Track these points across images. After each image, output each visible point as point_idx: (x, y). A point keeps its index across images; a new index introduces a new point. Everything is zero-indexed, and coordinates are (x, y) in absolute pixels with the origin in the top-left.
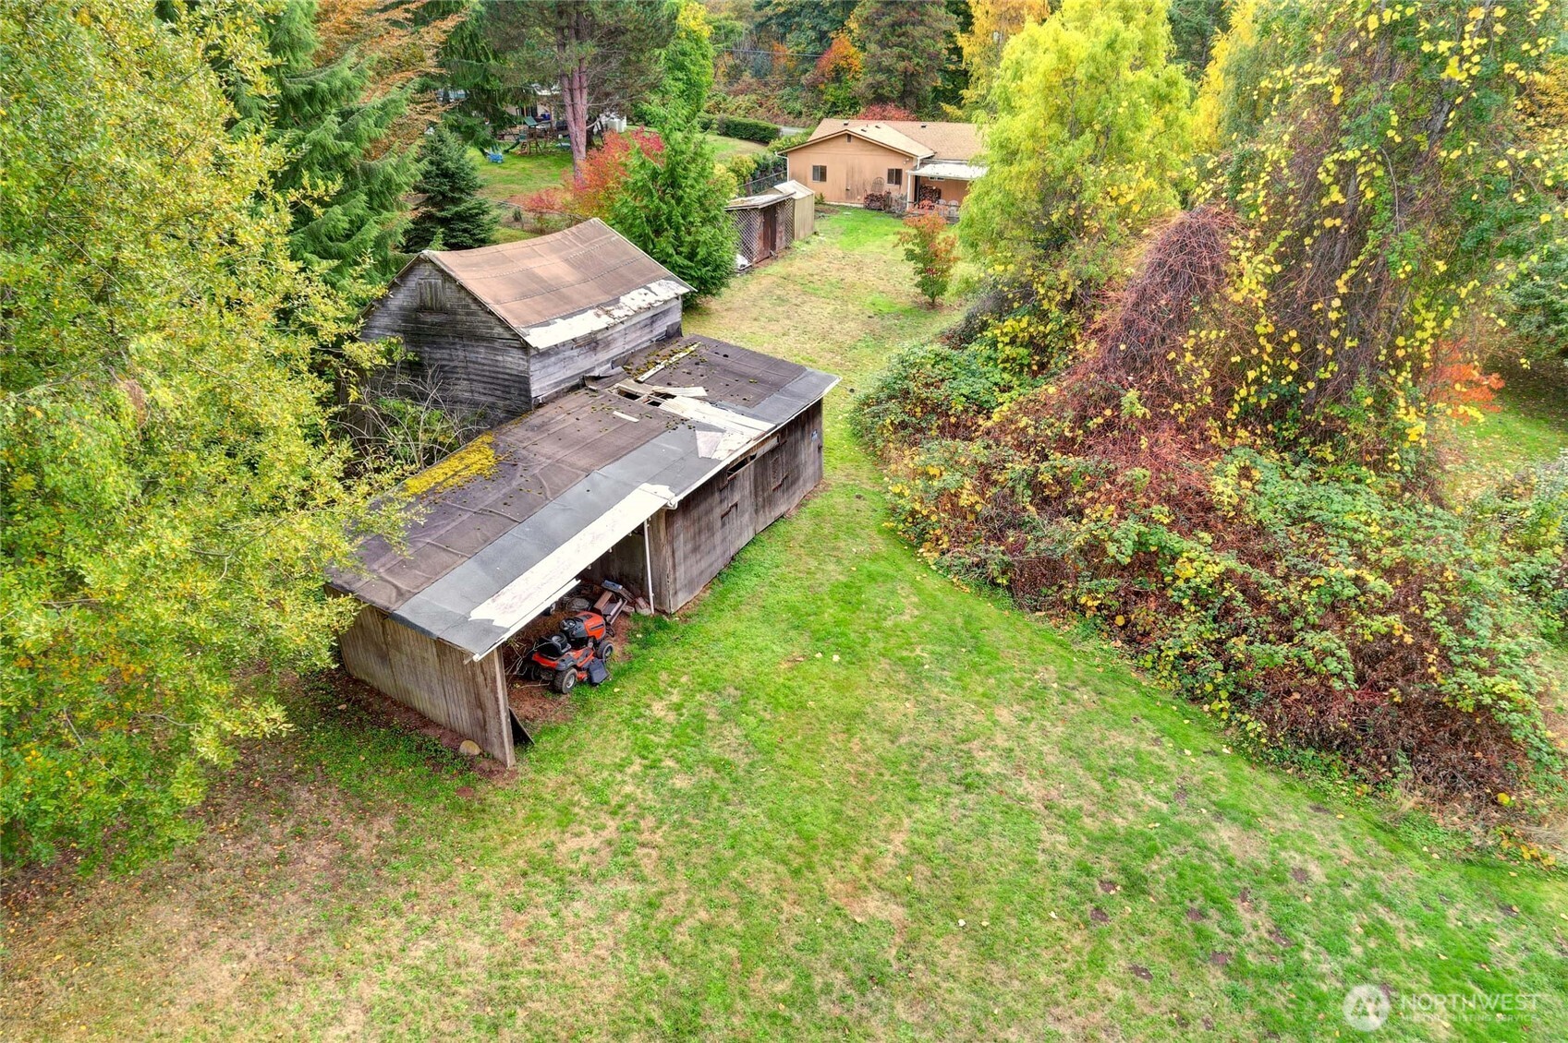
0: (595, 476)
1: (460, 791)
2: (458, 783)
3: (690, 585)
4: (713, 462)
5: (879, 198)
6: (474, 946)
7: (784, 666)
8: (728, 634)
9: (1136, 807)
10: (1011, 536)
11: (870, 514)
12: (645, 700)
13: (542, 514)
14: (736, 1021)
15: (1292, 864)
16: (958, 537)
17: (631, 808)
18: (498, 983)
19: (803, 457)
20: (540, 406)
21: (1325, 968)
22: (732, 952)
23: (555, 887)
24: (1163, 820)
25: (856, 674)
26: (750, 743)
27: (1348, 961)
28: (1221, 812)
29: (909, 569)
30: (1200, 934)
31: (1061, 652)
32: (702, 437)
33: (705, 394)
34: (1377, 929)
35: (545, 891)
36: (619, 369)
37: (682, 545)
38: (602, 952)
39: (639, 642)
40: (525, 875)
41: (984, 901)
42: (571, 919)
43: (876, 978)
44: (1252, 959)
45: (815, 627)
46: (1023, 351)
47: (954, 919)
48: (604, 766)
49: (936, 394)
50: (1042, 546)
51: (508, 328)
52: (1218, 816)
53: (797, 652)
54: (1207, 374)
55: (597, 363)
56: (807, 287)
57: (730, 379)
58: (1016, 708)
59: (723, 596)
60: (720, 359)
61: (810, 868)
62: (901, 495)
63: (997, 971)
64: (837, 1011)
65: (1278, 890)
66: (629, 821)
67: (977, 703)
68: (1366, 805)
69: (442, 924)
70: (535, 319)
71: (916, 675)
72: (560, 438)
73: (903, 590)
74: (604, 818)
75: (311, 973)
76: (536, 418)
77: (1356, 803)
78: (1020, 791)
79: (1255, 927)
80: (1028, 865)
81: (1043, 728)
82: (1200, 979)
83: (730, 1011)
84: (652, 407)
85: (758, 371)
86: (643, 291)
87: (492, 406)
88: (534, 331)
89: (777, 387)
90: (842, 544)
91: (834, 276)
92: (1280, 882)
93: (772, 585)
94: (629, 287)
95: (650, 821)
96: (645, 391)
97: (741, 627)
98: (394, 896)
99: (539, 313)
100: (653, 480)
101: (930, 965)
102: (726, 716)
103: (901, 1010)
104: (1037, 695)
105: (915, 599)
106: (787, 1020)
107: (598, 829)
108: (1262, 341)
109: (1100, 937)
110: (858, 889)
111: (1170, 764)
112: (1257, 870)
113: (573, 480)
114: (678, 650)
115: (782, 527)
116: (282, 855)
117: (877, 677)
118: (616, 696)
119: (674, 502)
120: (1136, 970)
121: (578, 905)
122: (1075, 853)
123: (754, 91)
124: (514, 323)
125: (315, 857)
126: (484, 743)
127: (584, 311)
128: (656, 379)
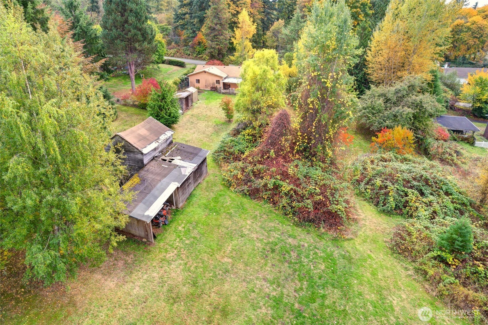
0: (162, 181)
1: (145, 248)
2: (144, 247)
3: (182, 201)
4: (185, 175)
5: (214, 88)
6: (155, 275)
7: (204, 217)
8: (191, 211)
9: (274, 237)
10: (249, 184)
11: (219, 180)
12: (177, 227)
13: (153, 192)
14: (204, 281)
15: (302, 244)
16: (238, 185)
17: (178, 248)
18: (161, 280)
19: (203, 169)
20: (146, 165)
21: (305, 261)
22: (202, 270)
23: (167, 263)
24: (279, 239)
25: (219, 217)
26: (199, 233)
27: (310, 259)
28: (290, 236)
29: (228, 192)
30: (284, 258)
31: (260, 208)
32: (182, 169)
33: (180, 158)
34: (315, 253)
35: (165, 264)
36: (161, 153)
37: (180, 193)
38: (179, 273)
39: (173, 215)
40: (161, 262)
41: (246, 257)
42: (172, 268)
43: (227, 271)
44: (293, 261)
45: (209, 208)
46: (251, 137)
47: (240, 260)
48: (172, 241)
49: (232, 150)
50: (255, 185)
51: (138, 149)
52: (289, 237)
53: (206, 213)
54: (288, 145)
55: (156, 154)
56: (198, 117)
57: (186, 154)
58: (251, 220)
59: (189, 203)
60: (182, 148)
61: (214, 254)
62: (225, 176)
63: (248, 268)
64: (221, 277)
65: (299, 249)
66: (178, 250)
67: (243, 220)
68: (317, 232)
69: (148, 272)
70: (143, 146)
71: (231, 216)
72: (152, 173)
73: (227, 197)
74: (174, 250)
75: (127, 282)
76: (146, 169)
77: (315, 232)
78: (252, 236)
79: (294, 256)
80: (253, 250)
81: (256, 224)
82: (284, 265)
83: (202, 279)
84: (170, 163)
85: (191, 150)
86: (164, 135)
87: (135, 166)
88: (143, 149)
89: (196, 154)
90: (213, 188)
91: (204, 114)
92: (299, 247)
93: (199, 199)
94: (161, 134)
95: (183, 250)
96: (168, 159)
97: (194, 209)
98: (138, 268)
99: (143, 145)
100: (174, 181)
101: (237, 268)
102: (194, 228)
103: (232, 276)
104: (255, 217)
105: (230, 199)
106: (212, 280)
107: (173, 252)
108: (299, 136)
109: (266, 260)
110: (223, 257)
111: (281, 228)
112: (295, 246)
113: (157, 183)
114: (182, 216)
115: (200, 186)
116: (114, 264)
117: (223, 217)
118: (171, 226)
119: (179, 186)
120: (273, 265)
121: (172, 266)
122: (262, 246)
123: (175, 48)
124: (139, 149)
125: (121, 264)
126: (147, 239)
127: (152, 142)
128: (169, 155)
